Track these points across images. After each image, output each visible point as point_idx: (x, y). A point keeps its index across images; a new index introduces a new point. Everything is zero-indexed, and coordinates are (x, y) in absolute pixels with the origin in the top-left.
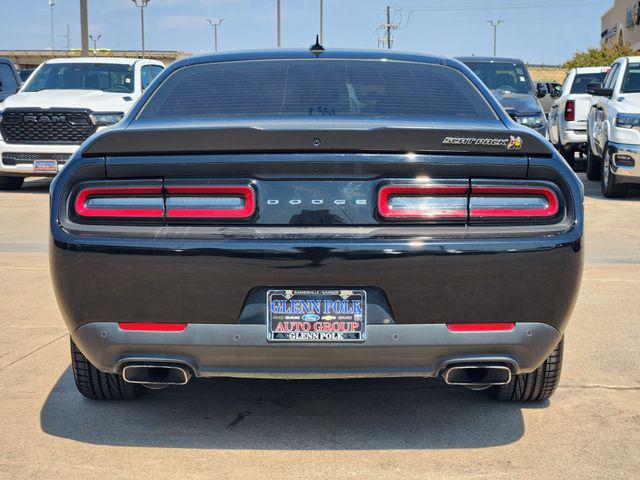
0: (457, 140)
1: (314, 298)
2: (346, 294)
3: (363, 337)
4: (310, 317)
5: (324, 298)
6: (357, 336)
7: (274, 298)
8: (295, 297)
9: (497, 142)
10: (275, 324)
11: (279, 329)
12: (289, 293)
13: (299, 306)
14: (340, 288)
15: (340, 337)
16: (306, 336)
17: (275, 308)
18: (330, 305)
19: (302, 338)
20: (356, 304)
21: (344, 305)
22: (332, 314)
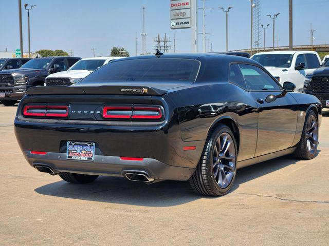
0: (126, 90)
1: (80, 145)
3: (93, 159)
4: (79, 151)
5: (83, 145)
6: (91, 158)
7: (69, 144)
8: (75, 144)
9: (139, 90)
10: (69, 153)
11: (70, 155)
13: (76, 147)
15: (86, 159)
16: (77, 158)
17: (69, 148)
18: (84, 147)
19: (76, 159)
20: (92, 147)
21: (89, 148)
22: (85, 151)
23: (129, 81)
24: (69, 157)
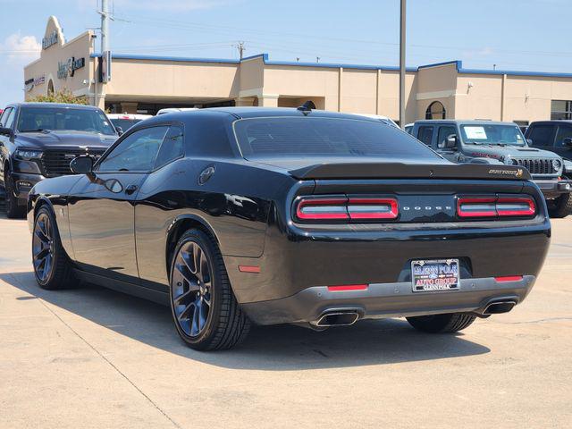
1: (434, 265)
2: (449, 261)
3: (459, 286)
4: (433, 276)
5: (439, 265)
6: (455, 286)
7: (415, 266)
8: (425, 265)
9: (512, 173)
10: (416, 280)
11: (418, 284)
12: (422, 263)
13: (427, 270)
14: (447, 258)
15: (448, 288)
16: (433, 287)
17: (415, 272)
18: (442, 268)
19: (430, 289)
20: (454, 267)
21: (449, 268)
22: (443, 274)
23: (354, 156)
24: (418, 288)
